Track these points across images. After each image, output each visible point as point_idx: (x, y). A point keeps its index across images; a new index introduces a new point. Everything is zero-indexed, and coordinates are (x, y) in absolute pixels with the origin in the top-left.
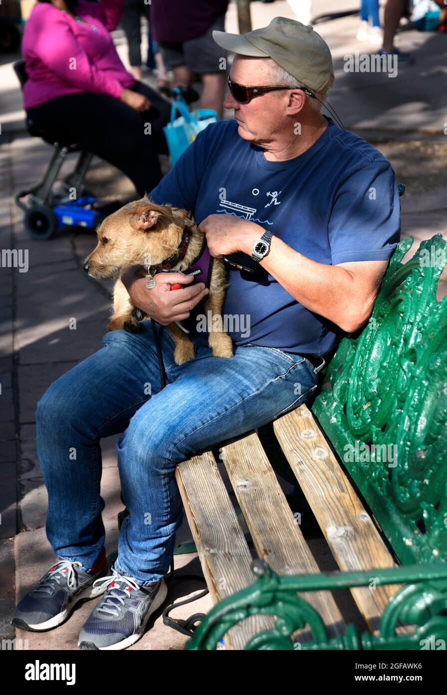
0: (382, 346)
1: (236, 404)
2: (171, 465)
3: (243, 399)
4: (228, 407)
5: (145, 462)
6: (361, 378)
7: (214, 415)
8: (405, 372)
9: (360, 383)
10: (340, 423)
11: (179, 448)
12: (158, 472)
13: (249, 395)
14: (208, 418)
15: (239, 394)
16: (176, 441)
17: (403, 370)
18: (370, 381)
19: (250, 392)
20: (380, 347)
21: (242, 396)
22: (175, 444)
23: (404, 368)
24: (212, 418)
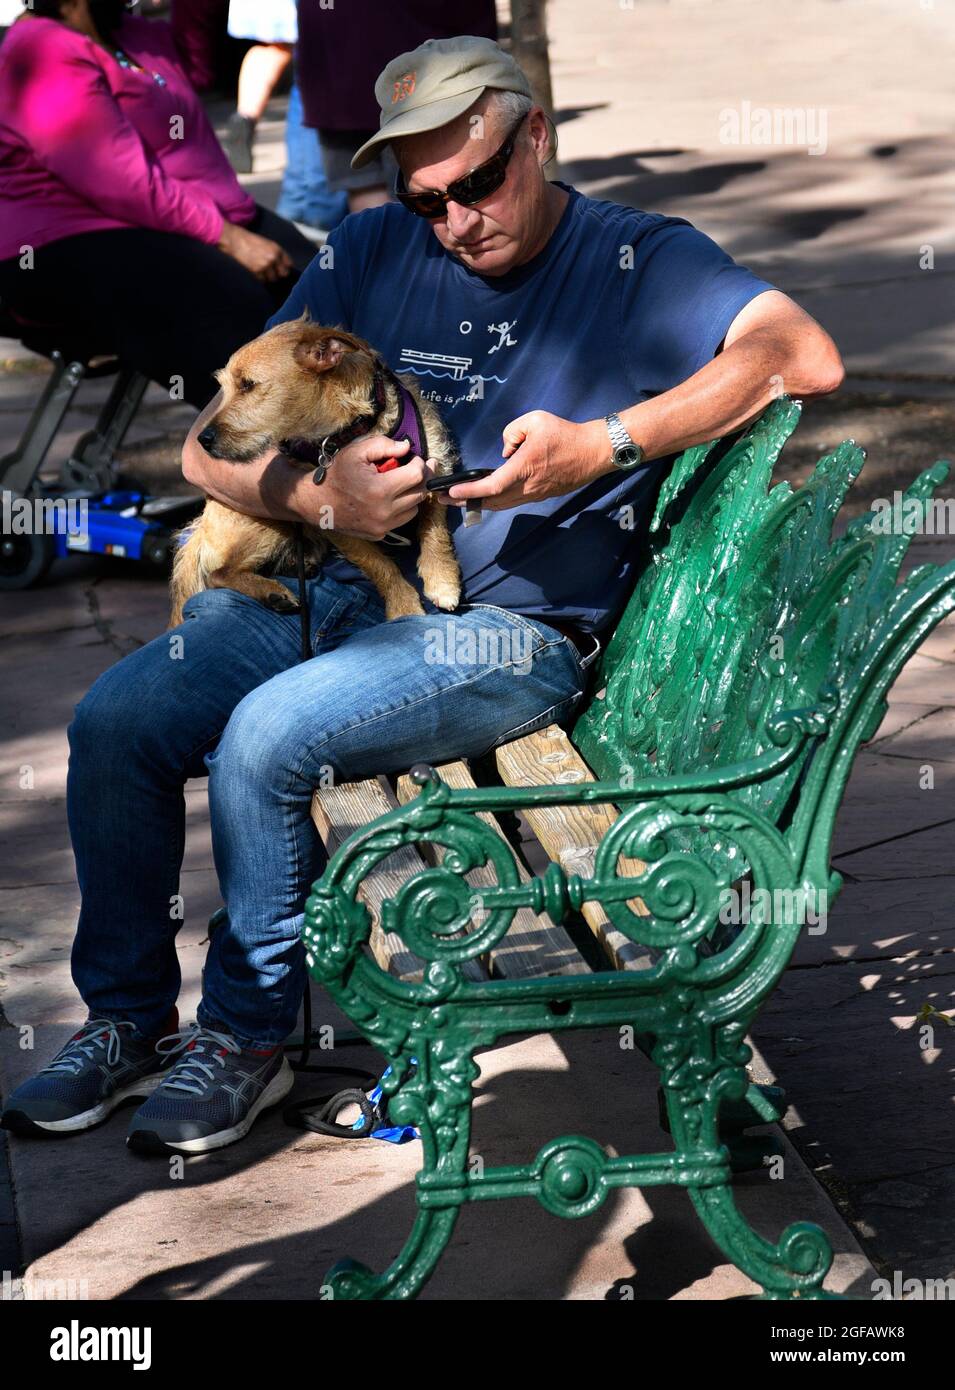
0: (687, 596)
1: (427, 695)
2: (302, 789)
3: (440, 689)
4: (410, 698)
5: (254, 777)
6: (651, 657)
7: (383, 707)
8: (710, 616)
9: (649, 665)
10: (612, 741)
11: (317, 756)
12: (278, 797)
13: (451, 683)
14: (373, 712)
15: (432, 679)
16: (311, 743)
17: (708, 614)
18: (662, 655)
19: (455, 679)
20: (684, 597)
21: (437, 684)
22: (310, 749)
23: (709, 608)
24: (379, 713)
